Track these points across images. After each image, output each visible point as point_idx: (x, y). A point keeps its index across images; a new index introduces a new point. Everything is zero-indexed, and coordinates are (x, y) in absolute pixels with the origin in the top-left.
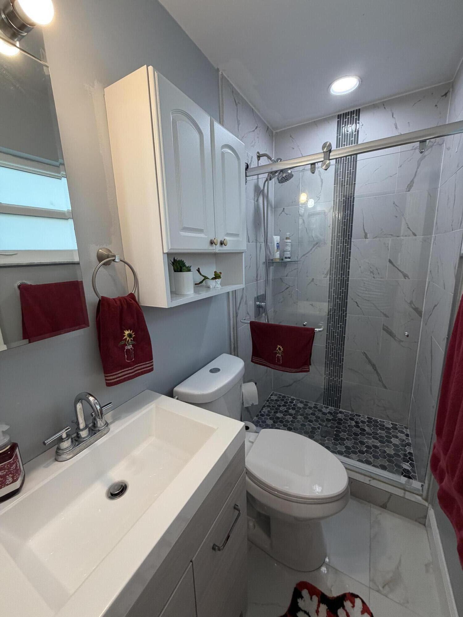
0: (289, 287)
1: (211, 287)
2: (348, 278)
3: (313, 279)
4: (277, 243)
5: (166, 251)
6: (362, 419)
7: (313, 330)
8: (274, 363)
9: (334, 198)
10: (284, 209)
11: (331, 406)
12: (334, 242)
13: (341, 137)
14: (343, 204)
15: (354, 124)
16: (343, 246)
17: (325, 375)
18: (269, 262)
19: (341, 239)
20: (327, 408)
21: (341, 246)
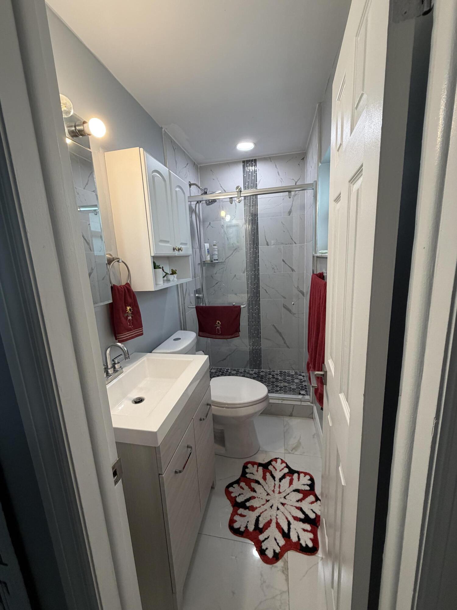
0: (218, 282)
1: (171, 280)
2: (259, 273)
3: (235, 275)
4: (208, 249)
5: (153, 255)
6: (277, 373)
7: (240, 307)
8: (216, 334)
9: (245, 217)
10: (210, 223)
11: (256, 369)
12: (248, 248)
13: (246, 175)
14: (251, 221)
15: (254, 167)
16: (254, 251)
17: (249, 346)
18: (203, 264)
19: (252, 246)
20: (253, 370)
21: (252, 251)
